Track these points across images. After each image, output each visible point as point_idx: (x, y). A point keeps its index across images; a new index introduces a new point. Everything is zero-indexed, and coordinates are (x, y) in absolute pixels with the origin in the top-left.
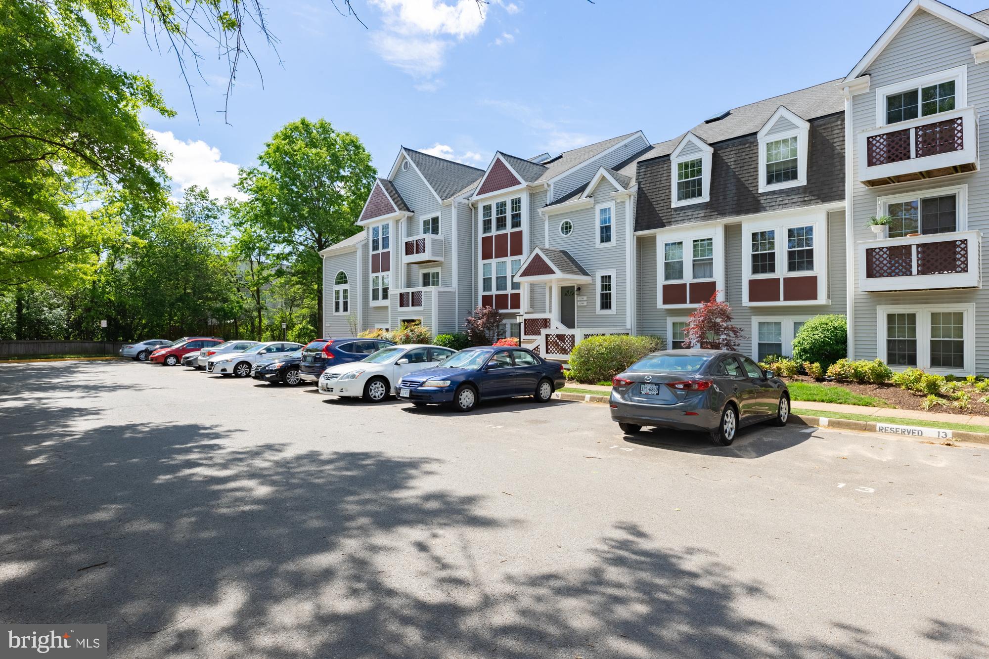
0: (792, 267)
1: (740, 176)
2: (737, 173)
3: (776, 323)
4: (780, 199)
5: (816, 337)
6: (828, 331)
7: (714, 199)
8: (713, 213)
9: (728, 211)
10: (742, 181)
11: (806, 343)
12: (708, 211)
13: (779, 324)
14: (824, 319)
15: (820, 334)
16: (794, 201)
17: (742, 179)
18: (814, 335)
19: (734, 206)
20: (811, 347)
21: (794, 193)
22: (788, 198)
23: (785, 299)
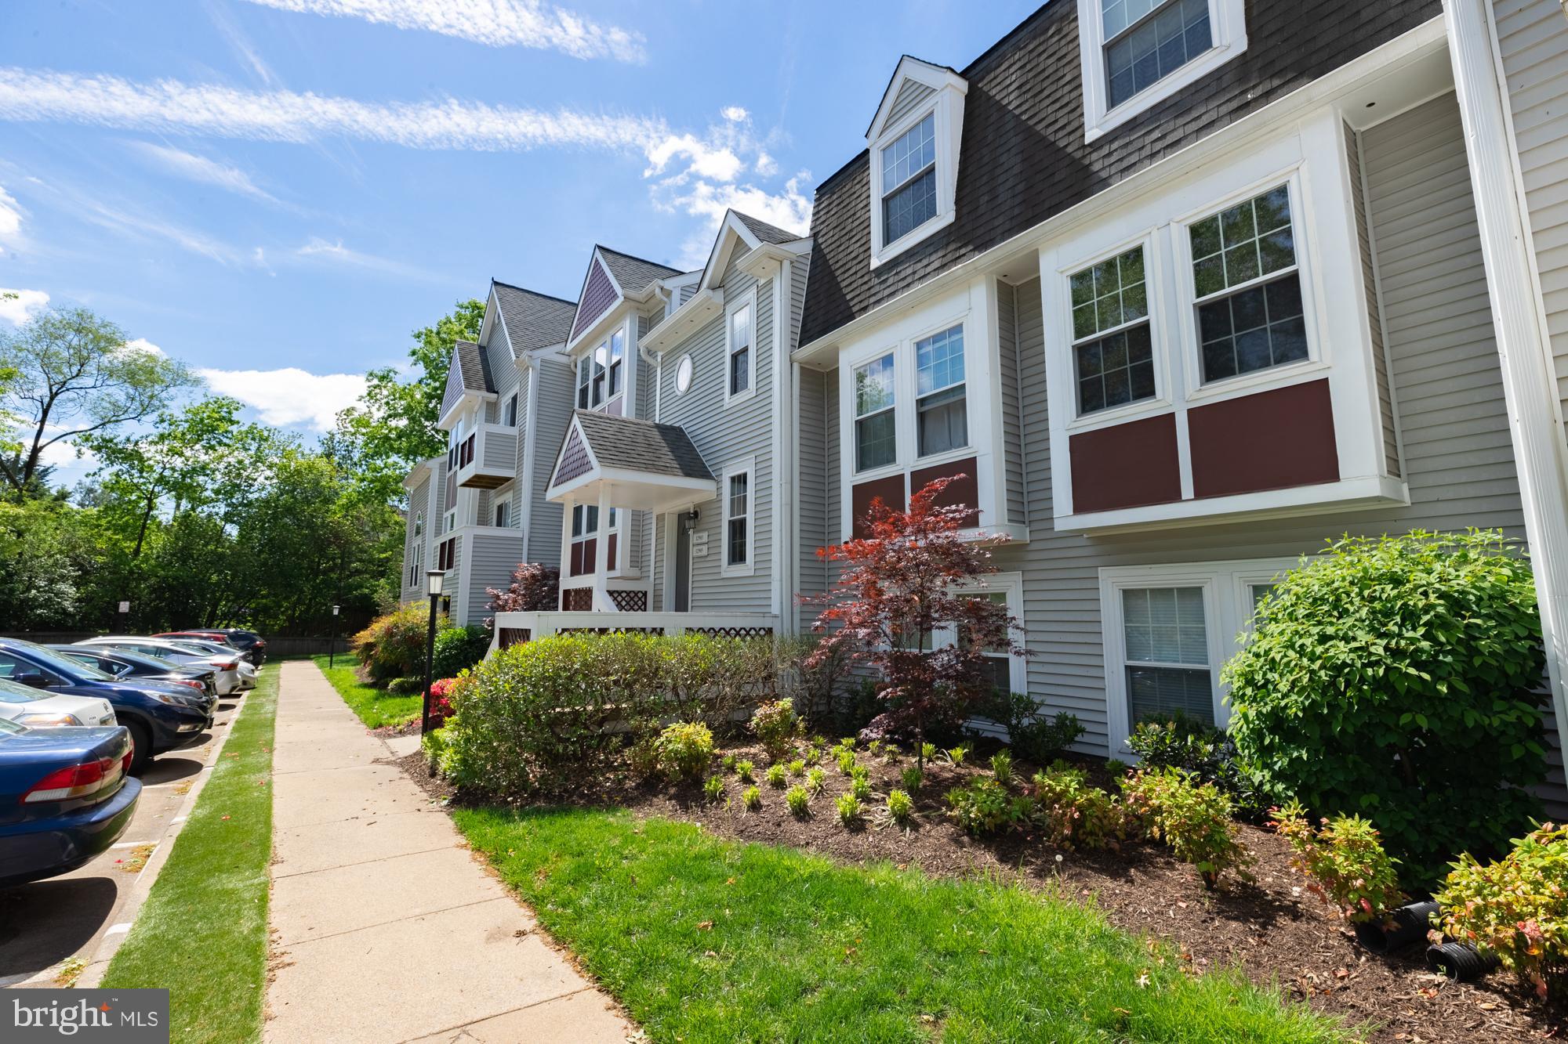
0: (1215, 367)
1: (1031, 123)
2: (1024, 117)
3: (1183, 591)
4: (1157, 134)
5: (1341, 652)
6: (1410, 616)
7: (965, 210)
8: (963, 251)
9: (999, 231)
10: (1038, 132)
11: (1284, 686)
12: (952, 247)
13: (1196, 592)
14: (1382, 557)
15: (1363, 637)
16: (1205, 120)
17: (1039, 127)
18: (1324, 639)
19: (1017, 211)
20: (1311, 711)
21: (1204, 95)
22: (1181, 121)
23: (1200, 493)
